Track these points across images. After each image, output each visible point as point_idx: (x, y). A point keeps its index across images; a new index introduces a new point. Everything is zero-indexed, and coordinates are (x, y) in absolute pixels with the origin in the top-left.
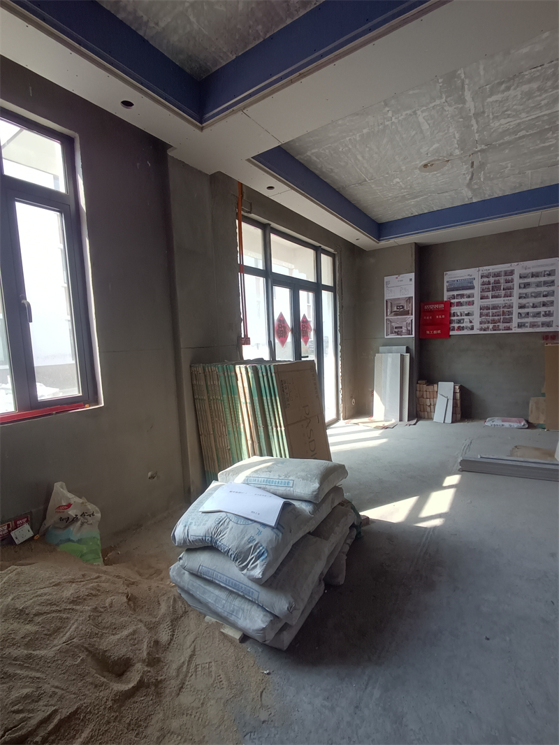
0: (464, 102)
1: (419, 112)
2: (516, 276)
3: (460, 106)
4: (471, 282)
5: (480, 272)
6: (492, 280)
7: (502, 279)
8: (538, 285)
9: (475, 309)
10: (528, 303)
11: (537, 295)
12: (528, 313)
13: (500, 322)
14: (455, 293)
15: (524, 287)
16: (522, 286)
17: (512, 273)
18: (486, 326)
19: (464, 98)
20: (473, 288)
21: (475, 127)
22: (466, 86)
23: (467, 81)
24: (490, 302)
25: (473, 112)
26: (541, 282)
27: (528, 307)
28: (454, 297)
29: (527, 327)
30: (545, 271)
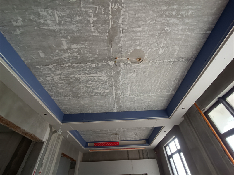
0: (116, 93)
22: (115, 98)
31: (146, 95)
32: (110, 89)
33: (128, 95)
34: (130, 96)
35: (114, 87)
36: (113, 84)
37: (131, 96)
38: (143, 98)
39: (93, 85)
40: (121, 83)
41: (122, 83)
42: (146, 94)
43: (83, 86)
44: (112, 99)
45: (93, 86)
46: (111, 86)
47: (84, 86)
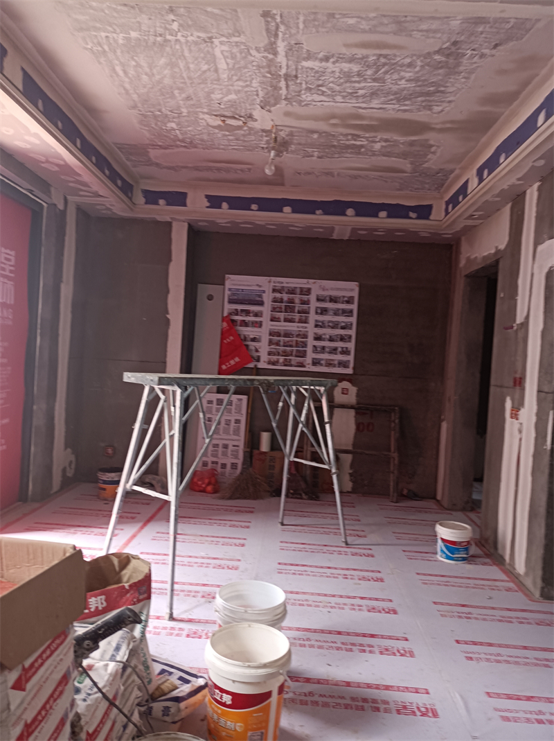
0: (275, 54)
1: (216, 41)
2: (313, 298)
3: (271, 56)
4: (260, 296)
5: (272, 284)
6: (285, 297)
7: (297, 298)
8: (336, 313)
9: (263, 333)
10: (324, 334)
11: (335, 326)
12: (323, 348)
13: (291, 355)
14: (240, 307)
15: (321, 314)
16: (319, 311)
17: (308, 291)
18: (274, 358)
19: (276, 48)
20: (261, 303)
21: (284, 92)
22: (280, 35)
23: (282, 28)
24: (282, 326)
25: (283, 71)
26: (338, 309)
27: (324, 340)
28: (236, 312)
29: (321, 365)
30: (344, 297)
31: (134, 34)
32: (297, 69)
34: (211, 38)
37: (203, 35)
44: (293, 31)
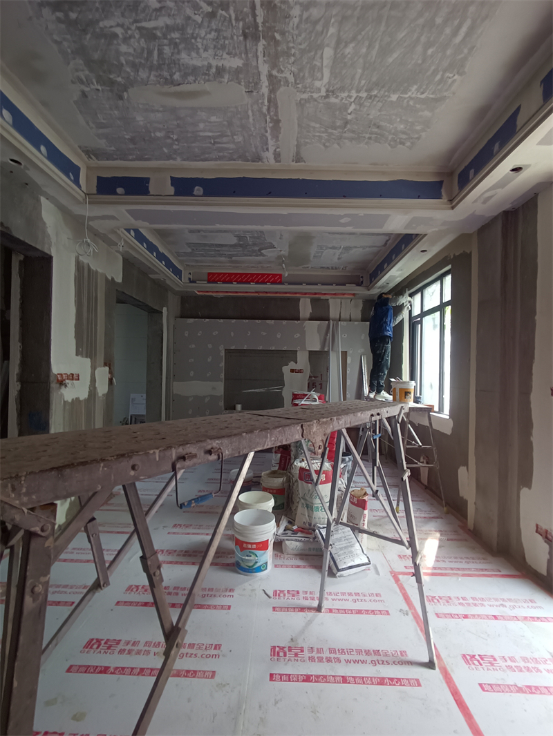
0: (270, 76)
3: (274, 73)
19: (269, 84)
22: (266, 103)
23: (265, 109)
31: (394, 97)
32: (246, 53)
33: (319, 90)
34: (327, 97)
35: (262, 42)
36: (260, 20)
37: (333, 100)
38: (380, 111)
39: (169, 21)
40: (296, 20)
41: (301, 21)
42: (395, 92)
43: (122, 26)
44: (255, 107)
45: (167, 26)
46: (251, 34)
47: (127, 22)
